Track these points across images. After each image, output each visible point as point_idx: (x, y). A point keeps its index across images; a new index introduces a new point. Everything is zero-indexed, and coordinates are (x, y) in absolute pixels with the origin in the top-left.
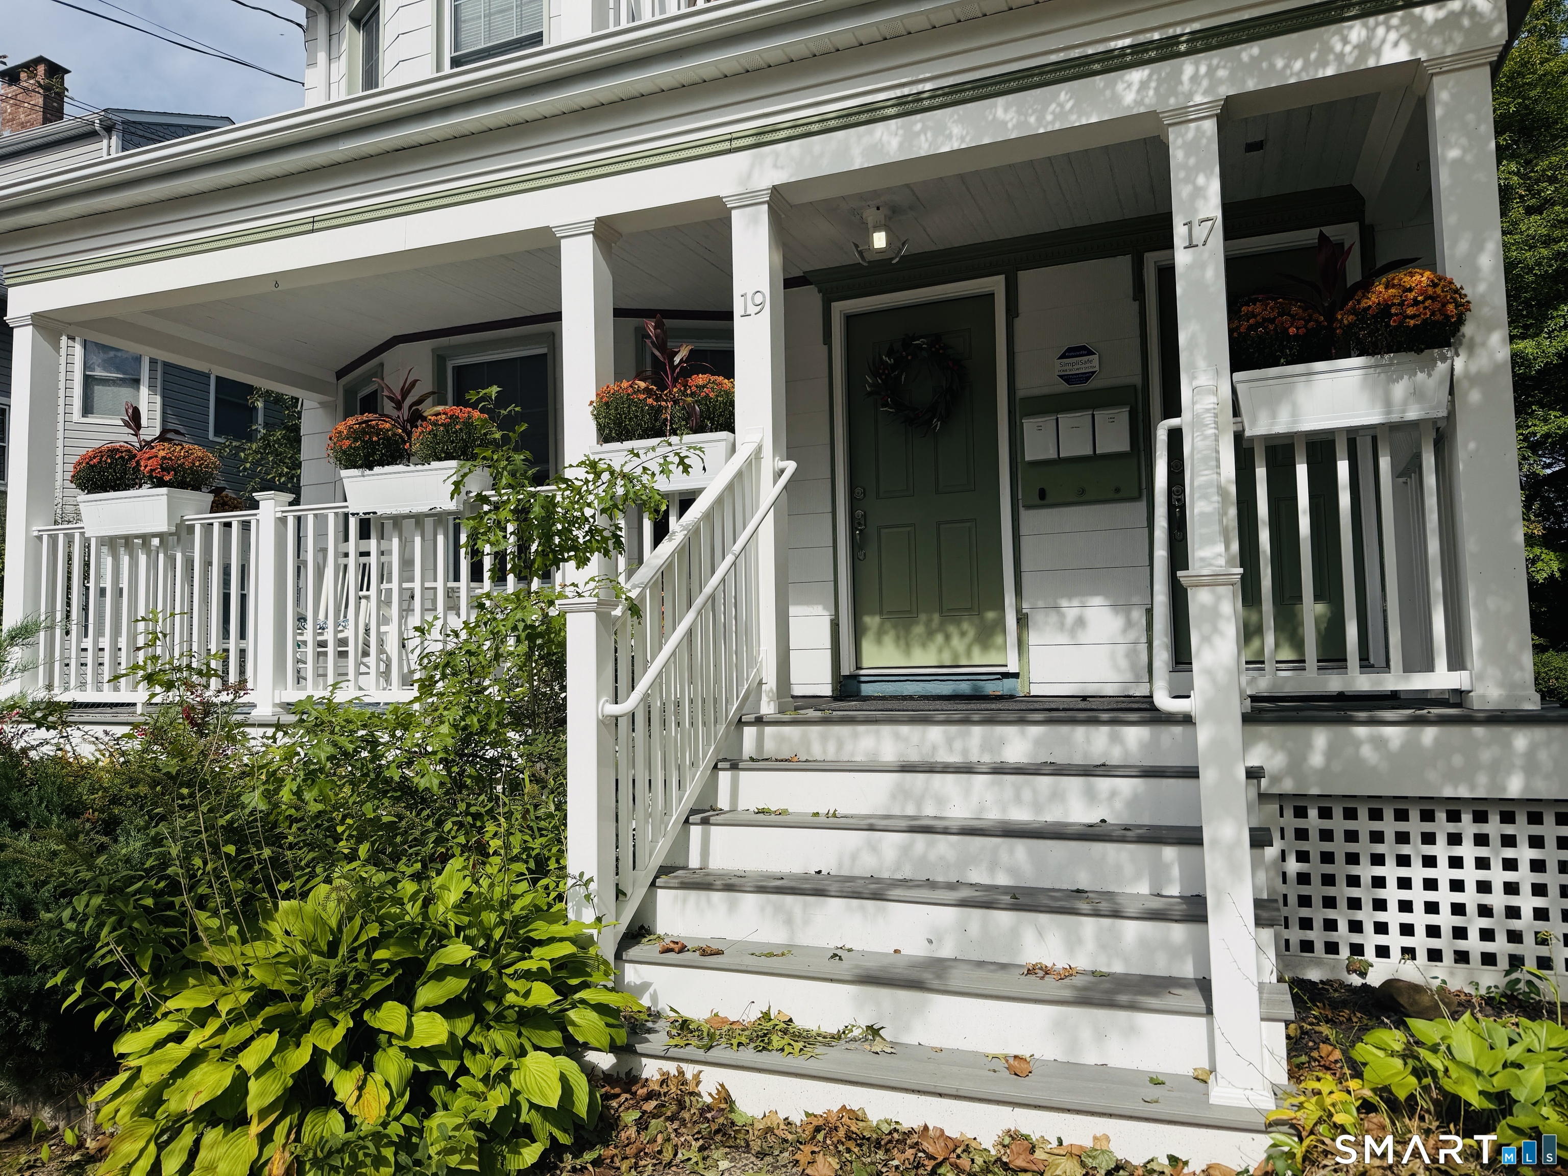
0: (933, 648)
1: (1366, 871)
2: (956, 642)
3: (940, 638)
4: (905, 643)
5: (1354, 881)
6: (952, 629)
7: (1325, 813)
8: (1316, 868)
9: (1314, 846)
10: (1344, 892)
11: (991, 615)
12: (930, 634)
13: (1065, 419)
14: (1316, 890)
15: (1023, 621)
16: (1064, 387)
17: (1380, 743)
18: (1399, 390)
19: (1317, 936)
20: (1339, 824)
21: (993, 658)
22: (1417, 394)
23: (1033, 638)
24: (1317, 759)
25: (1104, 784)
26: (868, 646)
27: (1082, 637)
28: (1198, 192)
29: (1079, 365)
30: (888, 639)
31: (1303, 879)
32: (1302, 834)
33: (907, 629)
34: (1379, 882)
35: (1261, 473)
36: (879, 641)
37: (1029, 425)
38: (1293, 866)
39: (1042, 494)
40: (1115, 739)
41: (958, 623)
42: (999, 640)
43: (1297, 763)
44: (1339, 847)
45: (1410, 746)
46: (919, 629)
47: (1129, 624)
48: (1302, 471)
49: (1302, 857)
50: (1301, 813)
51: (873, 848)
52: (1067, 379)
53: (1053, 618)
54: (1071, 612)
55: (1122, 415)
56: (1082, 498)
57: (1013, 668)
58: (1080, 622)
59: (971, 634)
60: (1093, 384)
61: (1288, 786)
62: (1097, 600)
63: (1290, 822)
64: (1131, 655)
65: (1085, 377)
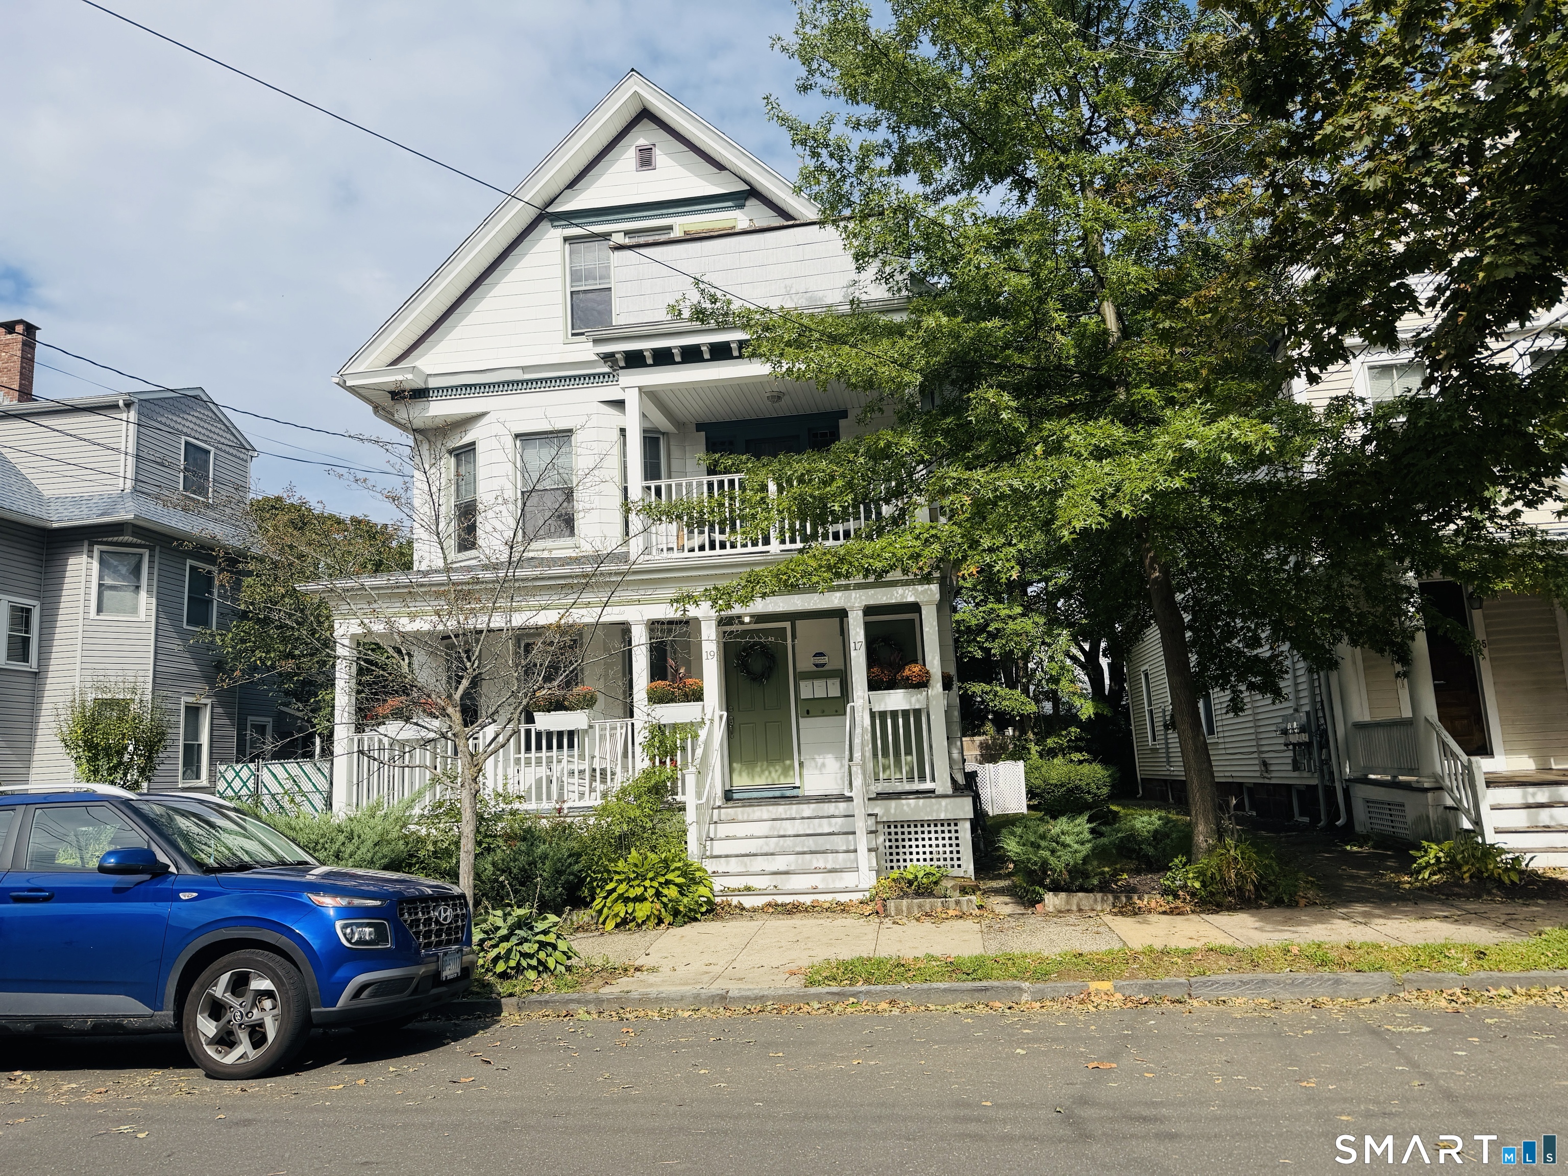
0: (764, 777)
1: (907, 843)
2: (773, 774)
3: (767, 773)
4: (752, 775)
5: (904, 847)
6: (772, 769)
7: (896, 827)
8: (894, 844)
9: (893, 837)
10: (901, 850)
11: (788, 762)
12: (763, 771)
13: (816, 683)
14: (894, 850)
15: (801, 764)
16: (815, 669)
17: (909, 805)
18: (913, 699)
19: (895, 864)
20: (899, 830)
21: (789, 780)
22: (918, 700)
23: (805, 772)
24: (893, 811)
25: (833, 820)
26: (735, 777)
27: (824, 771)
28: (857, 633)
29: (821, 660)
30: (744, 774)
31: (891, 847)
32: (890, 834)
33: (753, 770)
34: (910, 846)
35: (878, 722)
36: (740, 774)
37: (803, 684)
38: (888, 844)
39: (808, 712)
40: (836, 807)
41: (774, 766)
42: (791, 773)
43: (887, 810)
44: (900, 837)
45: (917, 805)
46: (758, 769)
47: (842, 766)
48: (889, 721)
49: (890, 840)
50: (889, 827)
51: (767, 844)
52: (816, 665)
53: (813, 764)
54: (820, 761)
55: (837, 682)
56: (823, 714)
57: (797, 785)
58: (823, 765)
59: (780, 771)
60: (826, 668)
61: (885, 819)
62: (830, 756)
63: (886, 830)
64: (842, 778)
65: (823, 665)
